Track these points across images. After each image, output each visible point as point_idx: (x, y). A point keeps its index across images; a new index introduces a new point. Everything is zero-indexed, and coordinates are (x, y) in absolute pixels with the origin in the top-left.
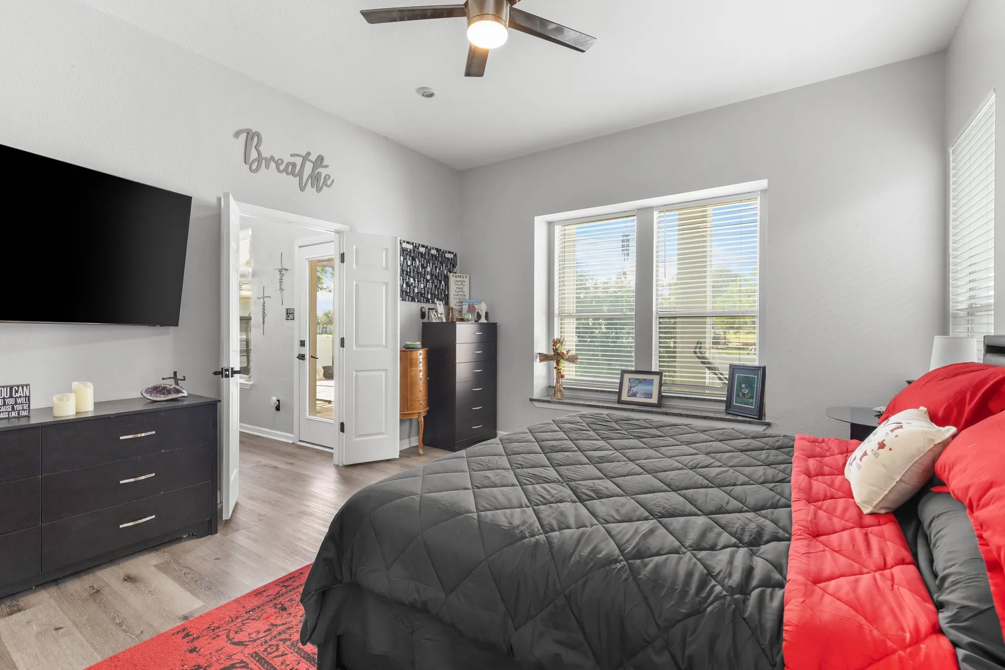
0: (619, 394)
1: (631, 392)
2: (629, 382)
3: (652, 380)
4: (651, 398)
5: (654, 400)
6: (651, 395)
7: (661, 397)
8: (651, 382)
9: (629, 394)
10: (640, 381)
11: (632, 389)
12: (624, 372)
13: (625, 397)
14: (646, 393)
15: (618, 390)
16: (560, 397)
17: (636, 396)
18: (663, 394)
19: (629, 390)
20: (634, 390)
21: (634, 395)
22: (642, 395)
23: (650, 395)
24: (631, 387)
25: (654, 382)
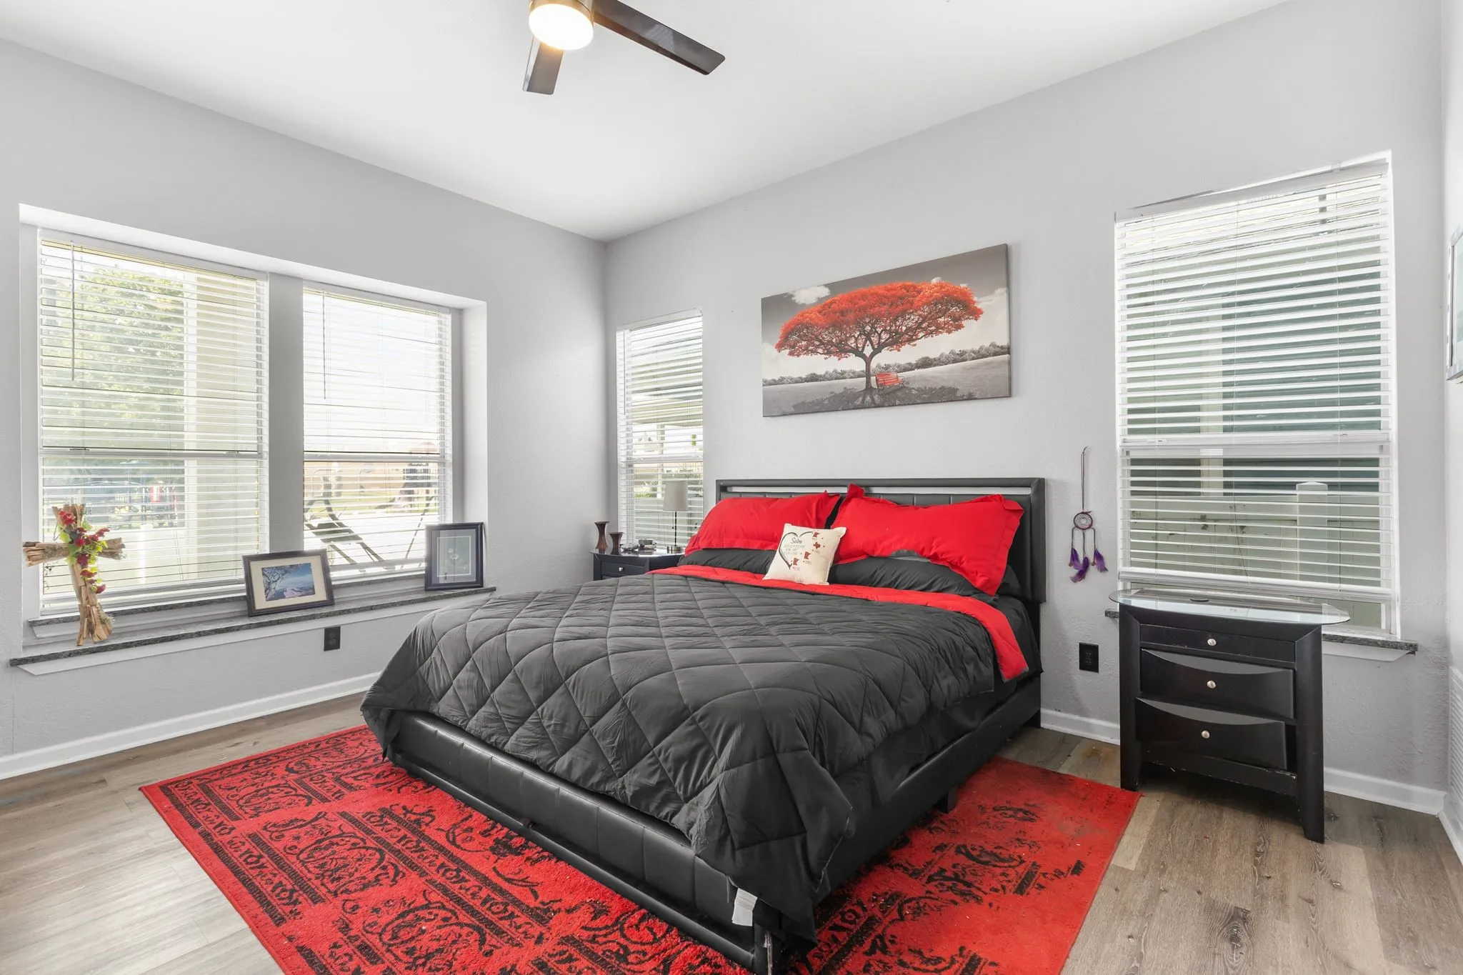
0: (249, 598)
1: (273, 591)
2: (264, 574)
3: (309, 565)
4: (314, 593)
5: (320, 595)
6: (313, 589)
7: (330, 588)
8: (307, 568)
9: (269, 596)
10: (285, 571)
11: (273, 586)
12: (248, 560)
13: (261, 603)
14: (301, 588)
15: (245, 594)
16: (104, 635)
17: (284, 597)
18: (333, 583)
19: (267, 589)
20: (277, 587)
21: (280, 595)
22: (296, 593)
23: (311, 590)
24: (269, 583)
25: (312, 567)
